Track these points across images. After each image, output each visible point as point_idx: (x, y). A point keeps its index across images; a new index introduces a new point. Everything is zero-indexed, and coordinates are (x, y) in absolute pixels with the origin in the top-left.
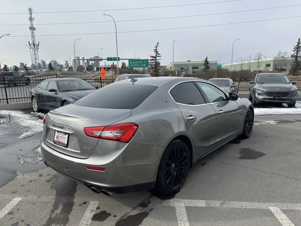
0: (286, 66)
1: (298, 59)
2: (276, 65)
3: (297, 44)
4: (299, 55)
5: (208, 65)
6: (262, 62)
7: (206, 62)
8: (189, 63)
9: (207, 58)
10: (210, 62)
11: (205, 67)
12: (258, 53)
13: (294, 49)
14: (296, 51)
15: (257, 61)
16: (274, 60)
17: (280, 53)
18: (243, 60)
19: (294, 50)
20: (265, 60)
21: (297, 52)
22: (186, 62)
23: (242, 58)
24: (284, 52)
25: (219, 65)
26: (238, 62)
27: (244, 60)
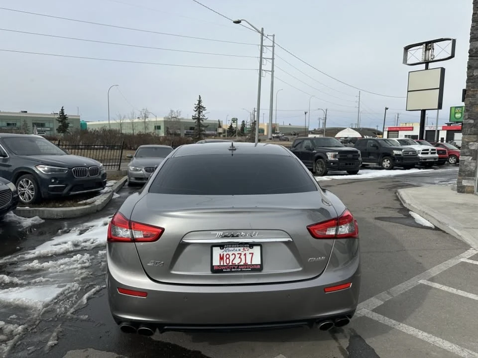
0: (180, 129)
1: (201, 121)
2: (168, 128)
3: (197, 103)
4: (201, 117)
5: (67, 122)
6: (149, 121)
7: (63, 118)
8: (24, 115)
9: (62, 110)
10: (69, 117)
11: (60, 124)
12: (144, 110)
13: (195, 108)
14: (197, 112)
15: (143, 120)
16: (164, 121)
17: (172, 111)
18: (122, 117)
19: (195, 110)
20: (155, 120)
21: (199, 113)
22: (17, 113)
23: (120, 115)
24: (177, 111)
25: (82, 122)
26: (115, 120)
27: (124, 117)
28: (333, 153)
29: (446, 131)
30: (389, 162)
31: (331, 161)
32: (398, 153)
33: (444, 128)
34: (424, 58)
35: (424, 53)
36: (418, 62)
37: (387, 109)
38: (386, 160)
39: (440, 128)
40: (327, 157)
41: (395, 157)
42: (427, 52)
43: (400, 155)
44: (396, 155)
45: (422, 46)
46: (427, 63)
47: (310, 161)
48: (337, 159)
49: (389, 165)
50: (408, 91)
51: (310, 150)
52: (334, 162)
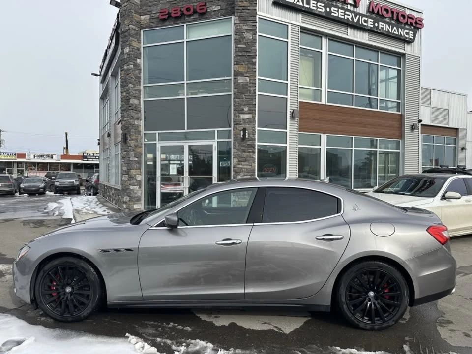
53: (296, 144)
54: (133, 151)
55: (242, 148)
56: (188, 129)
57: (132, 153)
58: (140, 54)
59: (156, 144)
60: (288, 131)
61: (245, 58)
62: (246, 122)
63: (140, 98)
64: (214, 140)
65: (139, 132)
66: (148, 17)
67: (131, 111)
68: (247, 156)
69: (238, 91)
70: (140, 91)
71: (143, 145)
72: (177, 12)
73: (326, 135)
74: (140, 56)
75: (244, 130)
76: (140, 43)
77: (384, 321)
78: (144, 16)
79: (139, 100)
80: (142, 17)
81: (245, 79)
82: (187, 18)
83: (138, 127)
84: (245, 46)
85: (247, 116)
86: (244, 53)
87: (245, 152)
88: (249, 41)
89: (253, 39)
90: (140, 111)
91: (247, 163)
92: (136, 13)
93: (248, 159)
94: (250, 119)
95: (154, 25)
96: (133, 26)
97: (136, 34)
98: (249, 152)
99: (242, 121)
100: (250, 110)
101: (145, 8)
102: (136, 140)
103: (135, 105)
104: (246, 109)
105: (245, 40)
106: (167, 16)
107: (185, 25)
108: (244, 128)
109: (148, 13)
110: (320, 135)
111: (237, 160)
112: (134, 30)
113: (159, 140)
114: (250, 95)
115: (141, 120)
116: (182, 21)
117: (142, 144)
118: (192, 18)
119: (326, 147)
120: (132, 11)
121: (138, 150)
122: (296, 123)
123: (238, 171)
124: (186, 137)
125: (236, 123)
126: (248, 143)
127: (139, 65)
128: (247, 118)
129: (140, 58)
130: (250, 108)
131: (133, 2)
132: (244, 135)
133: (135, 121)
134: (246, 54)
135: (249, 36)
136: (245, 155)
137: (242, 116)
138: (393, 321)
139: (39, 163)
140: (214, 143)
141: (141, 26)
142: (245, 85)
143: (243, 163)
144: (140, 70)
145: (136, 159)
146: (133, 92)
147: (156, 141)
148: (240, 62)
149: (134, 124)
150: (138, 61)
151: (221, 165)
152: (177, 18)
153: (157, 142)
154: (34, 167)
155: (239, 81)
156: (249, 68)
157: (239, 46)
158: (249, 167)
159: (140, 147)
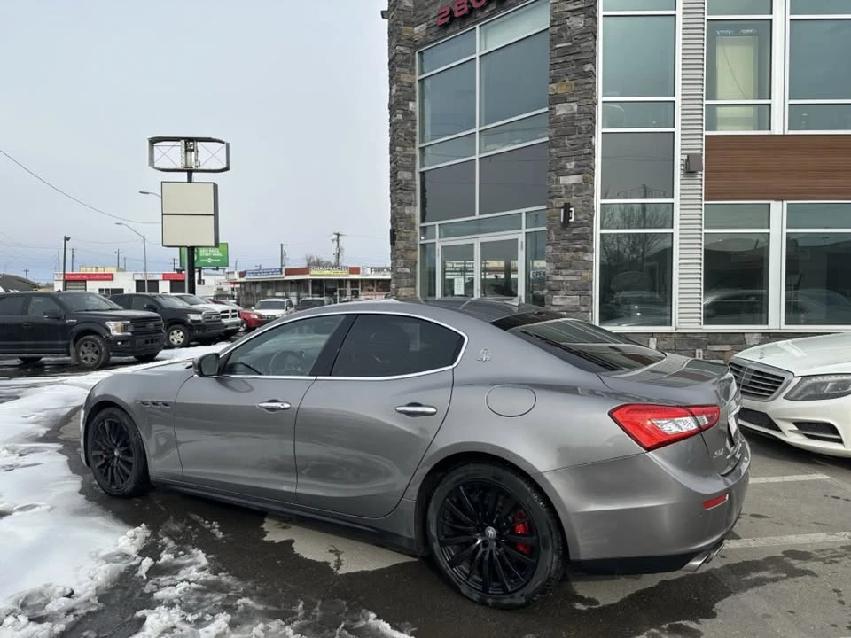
28: (119, 324)
29: (168, 282)
30: (181, 334)
31: (118, 338)
32: (197, 319)
33: (165, 277)
34: (184, 163)
35: (184, 156)
36: (175, 167)
37: (67, 239)
38: (175, 332)
39: (158, 277)
40: (108, 330)
41: (193, 324)
42: (189, 153)
43: (199, 321)
44: (194, 321)
45: (179, 143)
46: (190, 172)
47: (60, 342)
48: (129, 334)
49: (182, 340)
50: (163, 214)
51: (58, 319)
52: (123, 340)
53: (699, 226)
54: (402, 257)
55: (562, 243)
56: (480, 214)
57: (401, 260)
58: (414, 92)
59: (435, 243)
60: (676, 200)
61: (571, 67)
62: (570, 191)
63: (414, 168)
64: (519, 231)
65: (413, 226)
66: (424, 26)
67: (399, 191)
68: (572, 257)
69: (556, 132)
70: (414, 157)
71: (419, 247)
72: (461, 7)
73: (785, 203)
74: (415, 97)
75: (567, 207)
76: (414, 74)
77: (506, 592)
78: (419, 27)
79: (413, 172)
80: (417, 29)
81: (569, 108)
82: (479, 14)
83: (410, 217)
84: (569, 44)
85: (572, 180)
86: (567, 58)
87: (568, 250)
88: (577, 32)
89: (584, 26)
90: (414, 190)
91: (571, 271)
92: (407, 23)
93: (574, 263)
94: (580, 184)
95: (431, 38)
96: (402, 48)
97: (407, 61)
98: (577, 250)
99: (563, 189)
100: (579, 166)
101: (420, 12)
102: (407, 238)
103: (406, 180)
104: (571, 165)
105: (568, 33)
106: (448, 18)
107: (477, 26)
108: (565, 204)
109: (424, 20)
110: (769, 204)
111: (553, 266)
112: (405, 54)
113: (440, 237)
114: (580, 136)
115: (415, 205)
116: (472, 22)
117: (416, 244)
118: (487, 11)
119: (785, 230)
120: (399, 22)
121: (410, 255)
122: (699, 182)
123: (553, 287)
124: (479, 228)
125: (552, 194)
126: (575, 231)
127: (412, 113)
128: (574, 182)
129: (414, 101)
130: (579, 163)
131: (402, 7)
132: (567, 216)
133: (406, 207)
134: (572, 58)
135: (577, 23)
136: (568, 255)
137: (563, 180)
138: (522, 595)
139: (378, 280)
140: (520, 236)
141: (415, 45)
142: (570, 119)
143: (564, 272)
144: (415, 121)
145: (408, 270)
146: (402, 159)
147: (434, 238)
148: (560, 77)
149: (404, 213)
150: (411, 104)
151: (531, 277)
152: (464, 17)
153: (437, 240)
154: (371, 288)
155: (558, 114)
156: (576, 85)
157: (558, 46)
158: (575, 278)
159: (415, 250)
